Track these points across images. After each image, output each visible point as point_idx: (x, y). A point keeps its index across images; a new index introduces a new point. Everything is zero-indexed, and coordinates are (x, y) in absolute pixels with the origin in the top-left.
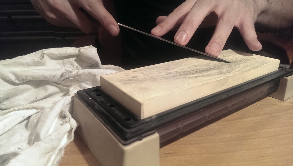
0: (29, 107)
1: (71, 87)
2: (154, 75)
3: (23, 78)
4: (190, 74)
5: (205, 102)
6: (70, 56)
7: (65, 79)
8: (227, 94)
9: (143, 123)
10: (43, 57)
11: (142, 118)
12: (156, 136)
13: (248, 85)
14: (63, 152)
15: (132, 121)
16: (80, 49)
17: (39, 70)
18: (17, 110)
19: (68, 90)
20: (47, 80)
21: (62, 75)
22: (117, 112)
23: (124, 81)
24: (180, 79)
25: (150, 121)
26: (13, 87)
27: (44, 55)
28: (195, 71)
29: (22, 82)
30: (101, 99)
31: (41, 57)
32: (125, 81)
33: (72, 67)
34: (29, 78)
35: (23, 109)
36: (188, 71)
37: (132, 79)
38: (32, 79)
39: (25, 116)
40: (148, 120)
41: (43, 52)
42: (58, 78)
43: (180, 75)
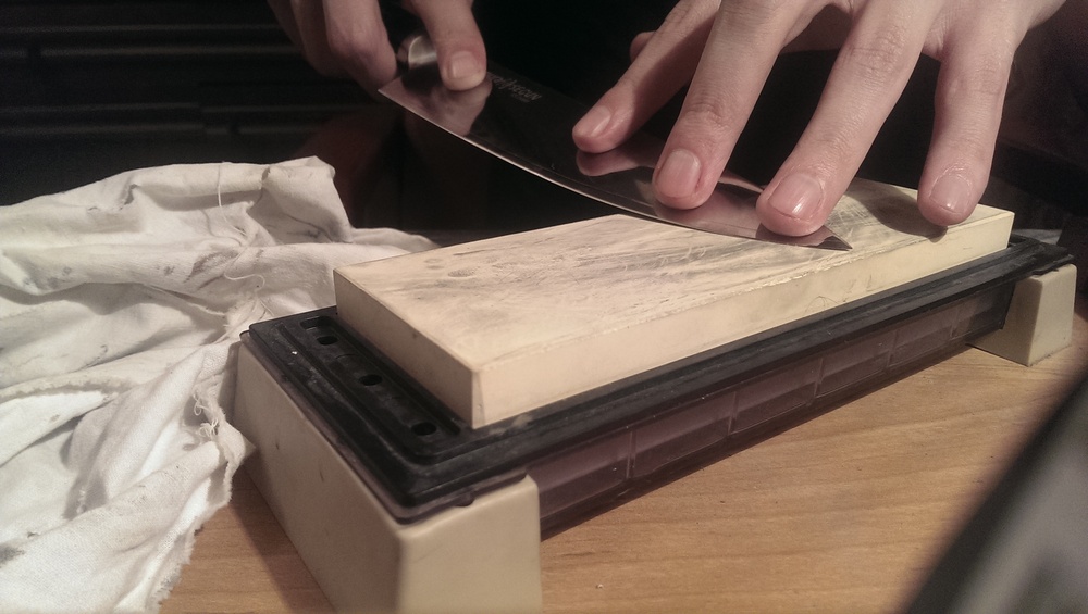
0: (74, 383)
1: (233, 309)
2: (534, 267)
3: (53, 274)
4: (671, 263)
5: (719, 366)
6: (231, 197)
7: (212, 281)
8: (804, 339)
9: (479, 444)
10: (130, 199)
11: (476, 426)
12: (524, 492)
13: (885, 307)
14: (188, 549)
15: (440, 433)
16: (268, 171)
17: (113, 246)
18: (30, 394)
19: (225, 320)
20: (145, 284)
21: (199, 267)
22: (387, 402)
23: (421, 287)
24: (630, 283)
25: (506, 436)
26: (19, 308)
27: (136, 193)
28: (689, 253)
29: (50, 291)
30: (334, 354)
31: (124, 200)
32: (425, 290)
33: (240, 238)
34: (78, 277)
35: (53, 391)
36: (665, 253)
37: (450, 282)
38: (86, 279)
39: (57, 416)
40: (500, 431)
41: (130, 179)
42: (184, 278)
43: (632, 267)
